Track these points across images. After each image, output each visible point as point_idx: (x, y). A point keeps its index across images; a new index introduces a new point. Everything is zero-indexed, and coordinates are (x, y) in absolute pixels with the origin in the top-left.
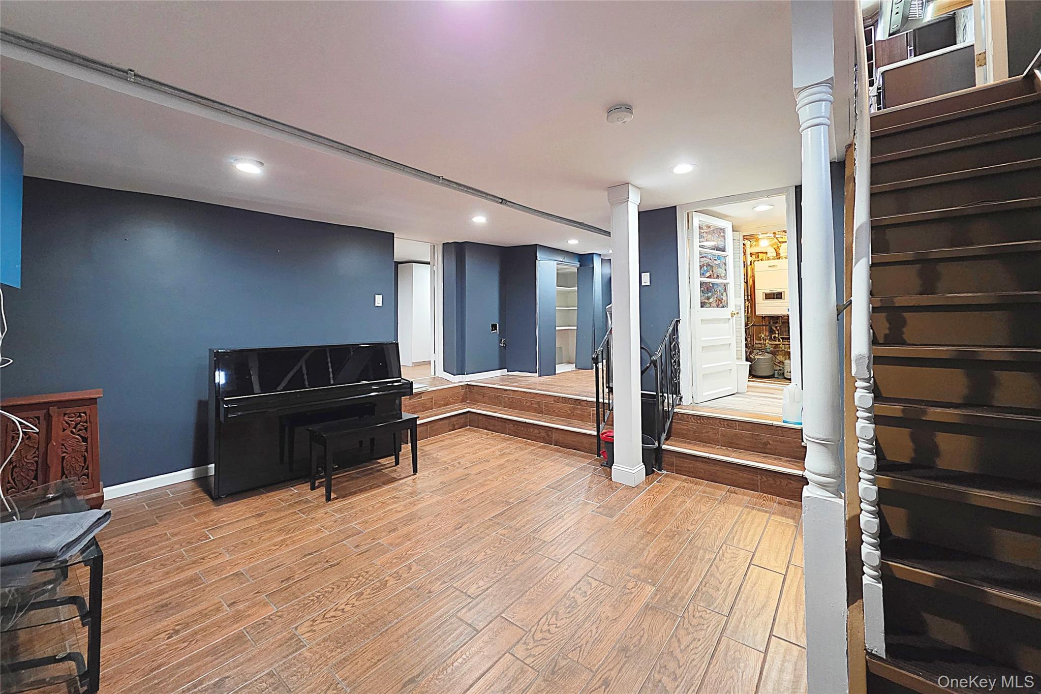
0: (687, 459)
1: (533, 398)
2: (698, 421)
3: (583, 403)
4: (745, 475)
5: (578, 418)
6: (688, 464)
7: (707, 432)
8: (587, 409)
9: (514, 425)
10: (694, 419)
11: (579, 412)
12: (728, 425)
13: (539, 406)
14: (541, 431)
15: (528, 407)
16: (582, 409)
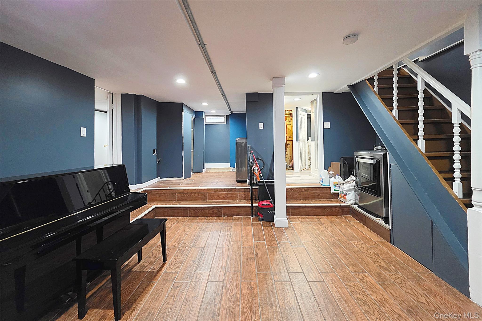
0: (296, 208)
1: (200, 192)
2: (292, 190)
3: (233, 190)
4: (320, 210)
5: (231, 199)
6: (297, 210)
7: (296, 195)
8: (235, 193)
9: (194, 210)
10: (290, 190)
11: (231, 195)
12: (304, 190)
13: (204, 196)
14: (214, 210)
15: (196, 198)
16: (233, 193)
